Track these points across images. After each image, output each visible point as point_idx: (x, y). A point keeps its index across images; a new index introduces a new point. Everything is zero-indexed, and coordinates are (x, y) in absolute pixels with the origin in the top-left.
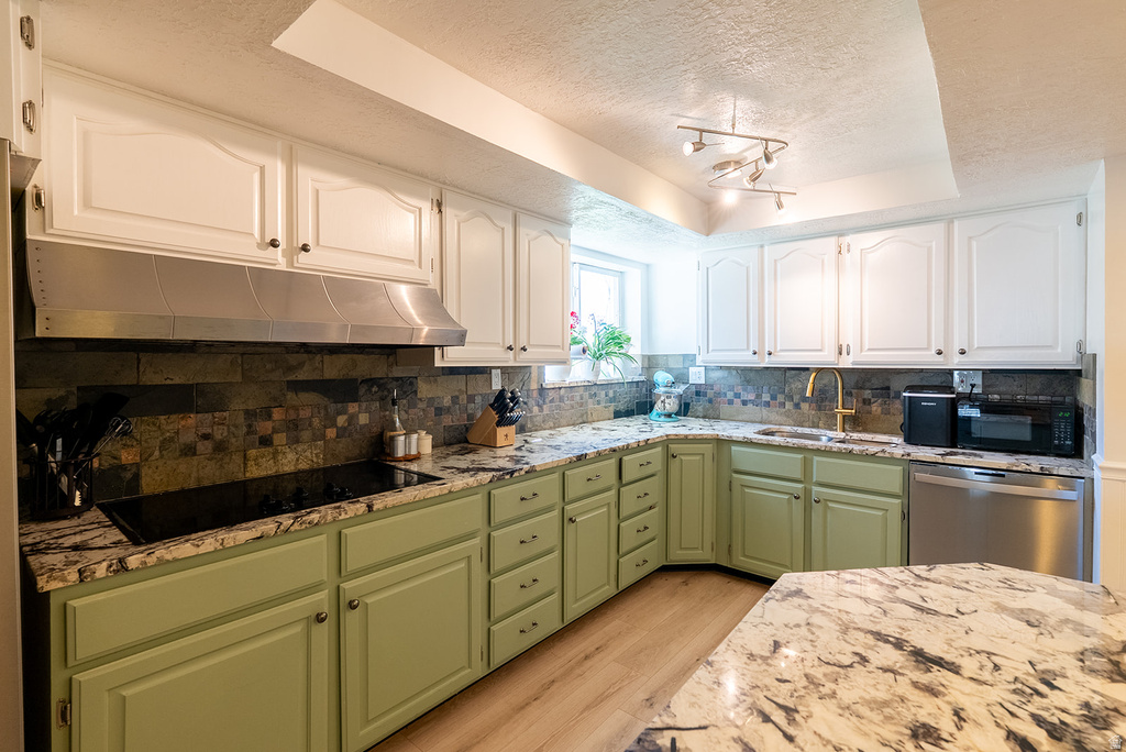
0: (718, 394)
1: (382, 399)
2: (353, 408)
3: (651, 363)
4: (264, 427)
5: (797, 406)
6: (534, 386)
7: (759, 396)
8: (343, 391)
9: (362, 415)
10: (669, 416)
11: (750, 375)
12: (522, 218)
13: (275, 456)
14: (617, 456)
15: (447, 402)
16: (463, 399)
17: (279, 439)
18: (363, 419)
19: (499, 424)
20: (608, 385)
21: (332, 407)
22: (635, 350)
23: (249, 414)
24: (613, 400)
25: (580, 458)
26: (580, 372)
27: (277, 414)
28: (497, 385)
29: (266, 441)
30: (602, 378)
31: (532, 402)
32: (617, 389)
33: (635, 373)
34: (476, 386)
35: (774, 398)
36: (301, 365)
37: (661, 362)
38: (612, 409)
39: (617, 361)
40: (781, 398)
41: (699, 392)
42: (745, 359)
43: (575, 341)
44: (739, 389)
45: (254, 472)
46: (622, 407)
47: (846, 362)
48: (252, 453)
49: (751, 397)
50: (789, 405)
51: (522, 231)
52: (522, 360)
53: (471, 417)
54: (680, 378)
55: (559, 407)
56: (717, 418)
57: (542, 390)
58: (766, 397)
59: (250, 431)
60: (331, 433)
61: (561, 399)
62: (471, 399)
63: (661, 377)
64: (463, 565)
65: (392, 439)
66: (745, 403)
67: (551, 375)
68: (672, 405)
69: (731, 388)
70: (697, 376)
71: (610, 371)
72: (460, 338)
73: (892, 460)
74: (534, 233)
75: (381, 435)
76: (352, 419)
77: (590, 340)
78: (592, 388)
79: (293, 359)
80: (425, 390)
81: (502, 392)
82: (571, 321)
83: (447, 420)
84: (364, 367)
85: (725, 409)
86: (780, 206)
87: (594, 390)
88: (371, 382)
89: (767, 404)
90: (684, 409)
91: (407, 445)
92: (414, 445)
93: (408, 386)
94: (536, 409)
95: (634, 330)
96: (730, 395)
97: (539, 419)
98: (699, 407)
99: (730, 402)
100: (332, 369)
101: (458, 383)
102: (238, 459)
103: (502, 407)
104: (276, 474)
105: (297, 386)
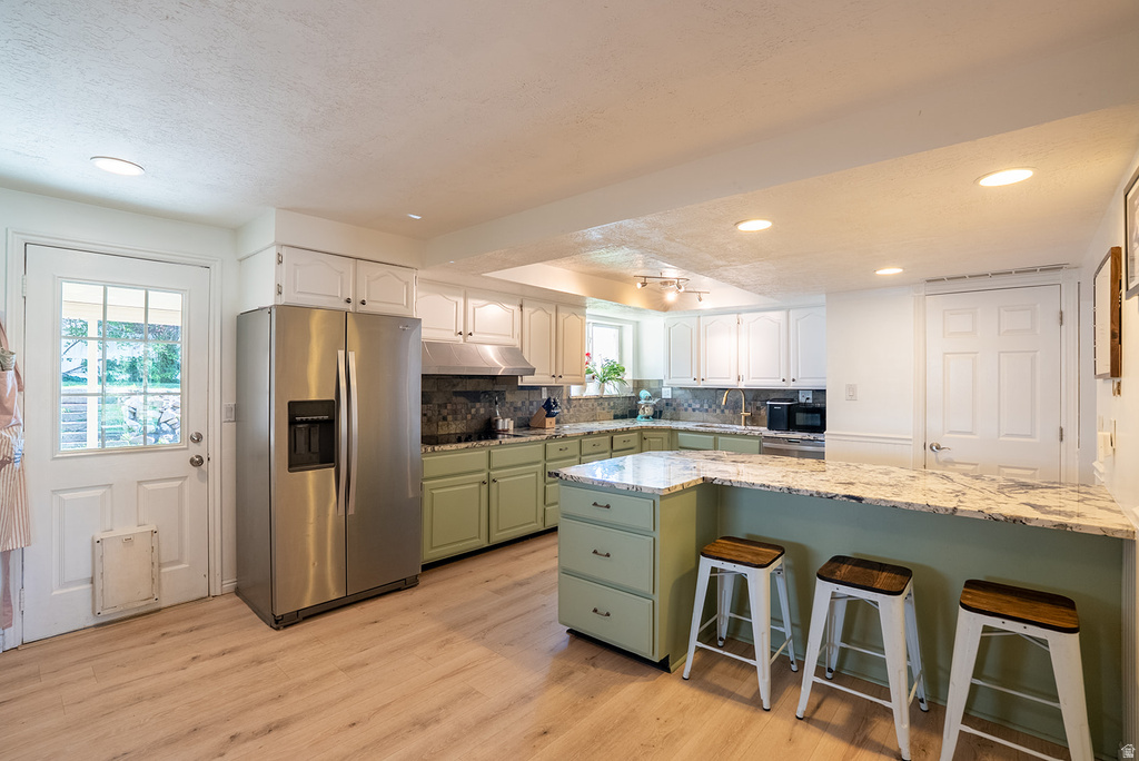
0: (679, 405)
1: (490, 401)
2: (478, 405)
3: (639, 385)
4: (445, 412)
5: (723, 411)
6: (565, 397)
7: (702, 406)
8: (474, 396)
9: (481, 409)
10: (648, 418)
11: (697, 393)
12: (560, 308)
13: (448, 425)
14: (611, 435)
15: (519, 404)
16: (527, 402)
17: (450, 418)
18: (482, 411)
19: (547, 416)
20: (610, 398)
21: (470, 405)
22: (629, 376)
23: (439, 406)
24: (612, 408)
25: (589, 433)
26: (592, 390)
27: (449, 406)
28: (545, 397)
29: (445, 419)
30: (606, 393)
31: (563, 407)
32: (615, 400)
33: (628, 391)
34: (534, 396)
35: (710, 407)
36: (458, 384)
37: (645, 384)
38: (612, 413)
39: (616, 384)
40: (714, 407)
41: (668, 403)
42: (690, 383)
43: (589, 372)
44: (690, 402)
45: (441, 432)
46: (619, 413)
47: (742, 385)
48: (440, 423)
49: (698, 406)
50: (718, 411)
51: (560, 315)
52: (560, 382)
53: (531, 413)
54: (657, 394)
55: (579, 411)
56: (678, 420)
57: (569, 400)
58: (706, 407)
59: (439, 414)
60: (469, 417)
61: (580, 406)
62: (531, 403)
63: (644, 393)
64: (534, 475)
65: (497, 420)
66: (694, 410)
67: (575, 391)
68: (649, 411)
69: (687, 401)
70: (666, 394)
71: (611, 389)
72: (532, 372)
73: (754, 437)
74: (566, 315)
75: (490, 419)
76: (478, 410)
77: (599, 370)
78: (599, 399)
79: (455, 381)
80: (509, 397)
81: (549, 400)
82: (586, 359)
83: (520, 414)
84: (483, 386)
85: (683, 413)
86: (700, 300)
87: (601, 401)
88: (486, 393)
89: (707, 410)
90: (657, 414)
91: (504, 424)
92: (506, 424)
93: (501, 394)
94: (566, 411)
95: (628, 364)
96: (686, 405)
97: (567, 417)
98: (668, 413)
99: (686, 410)
100: (470, 386)
101: (525, 394)
102: (435, 425)
103: (549, 407)
104: (449, 434)
105: (457, 394)
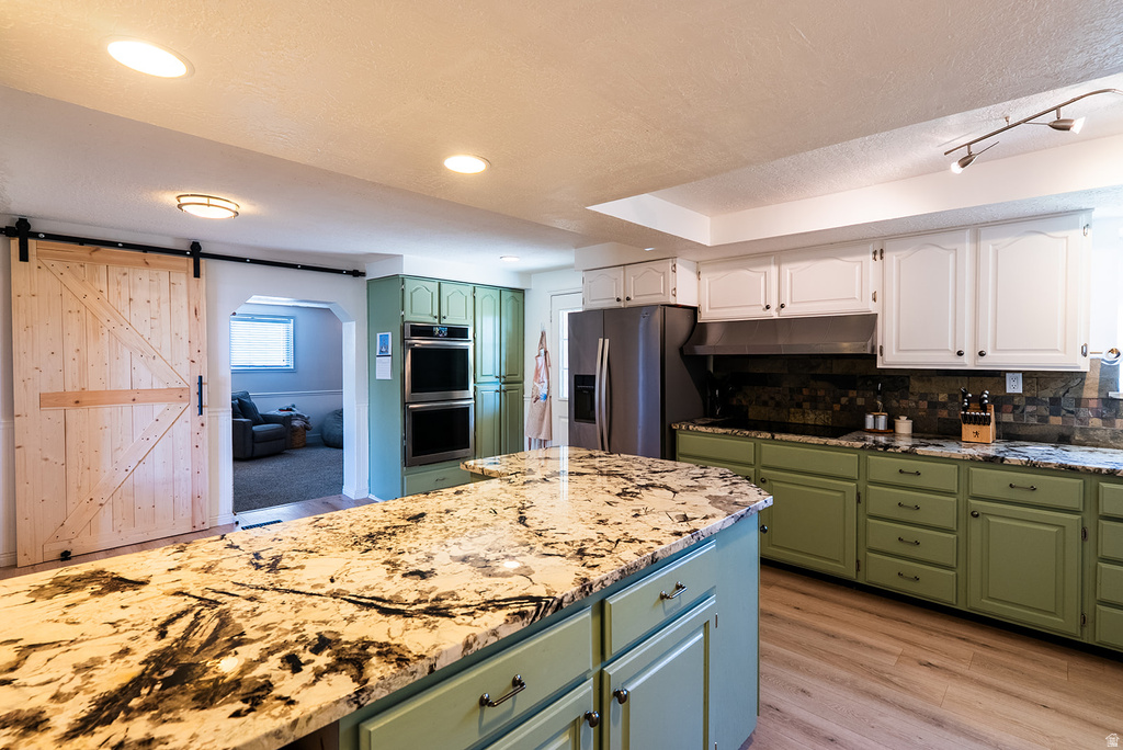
2: (853, 393)
4: (799, 398)
8: (845, 382)
9: (859, 399)
13: (803, 414)
15: (942, 398)
17: (806, 405)
18: (860, 401)
19: (965, 421)
21: (839, 391)
23: (791, 390)
27: (805, 392)
29: (799, 406)
34: (983, 386)
36: (817, 365)
45: (792, 420)
51: (985, 245)
52: (983, 364)
59: (792, 399)
60: (837, 407)
76: (852, 400)
80: (918, 386)
83: (942, 413)
84: (861, 368)
88: (866, 377)
93: (899, 382)
100: (838, 369)
101: (958, 383)
104: (804, 424)
105: (816, 377)
